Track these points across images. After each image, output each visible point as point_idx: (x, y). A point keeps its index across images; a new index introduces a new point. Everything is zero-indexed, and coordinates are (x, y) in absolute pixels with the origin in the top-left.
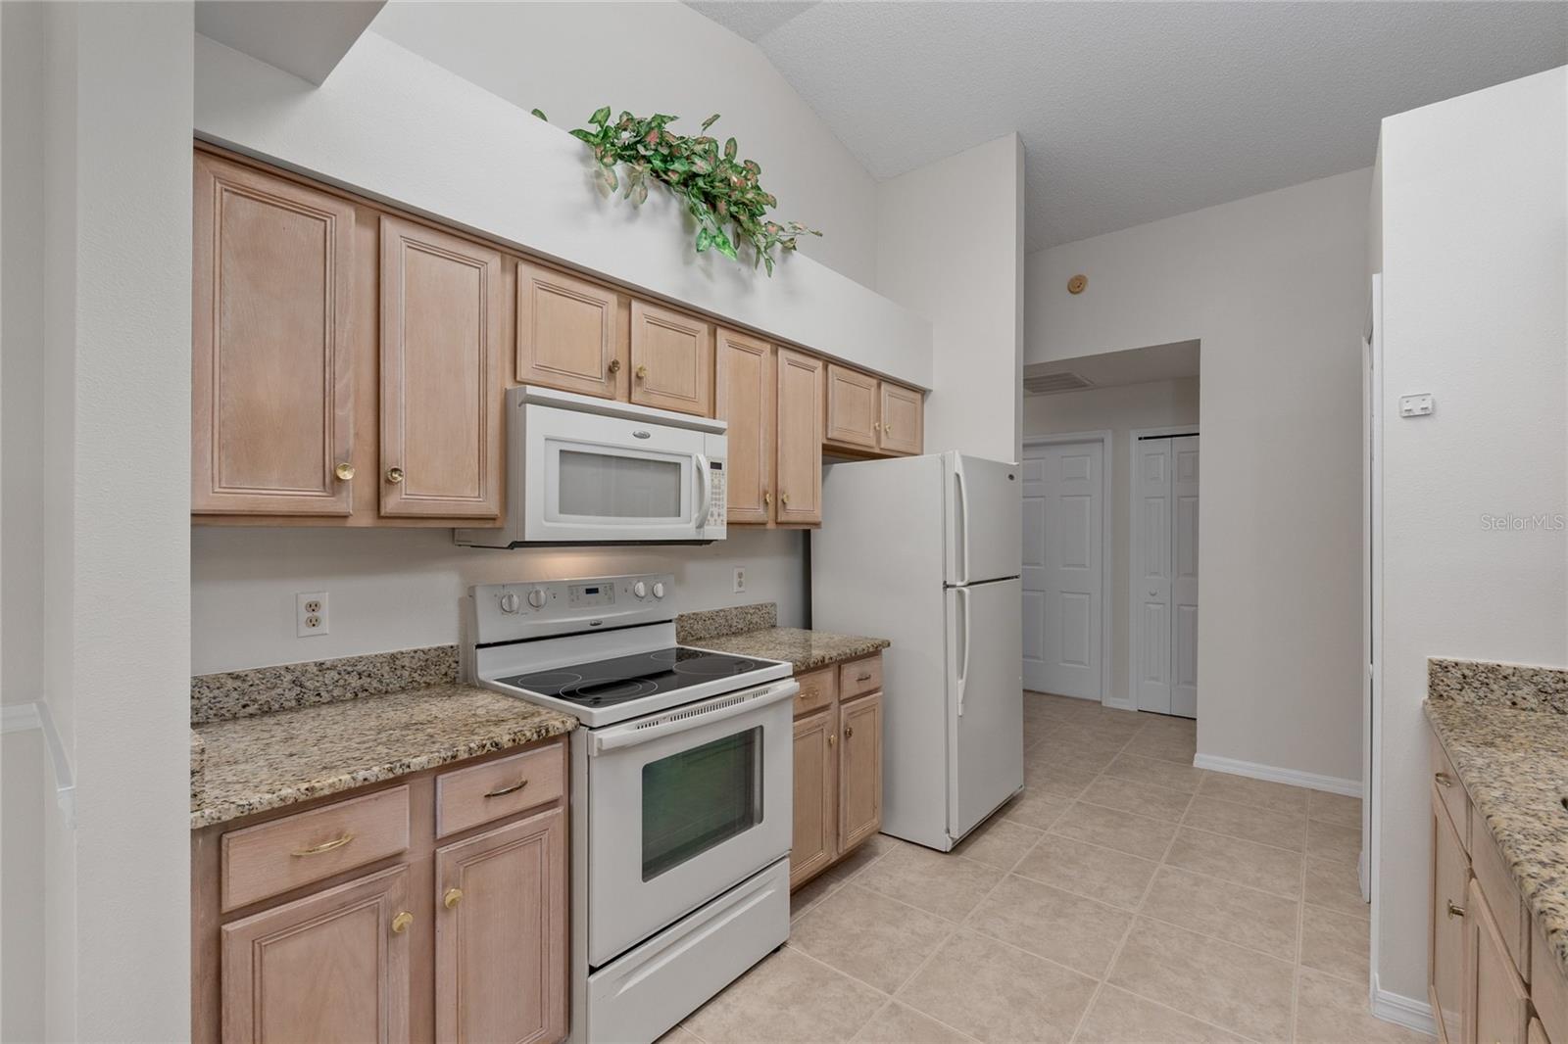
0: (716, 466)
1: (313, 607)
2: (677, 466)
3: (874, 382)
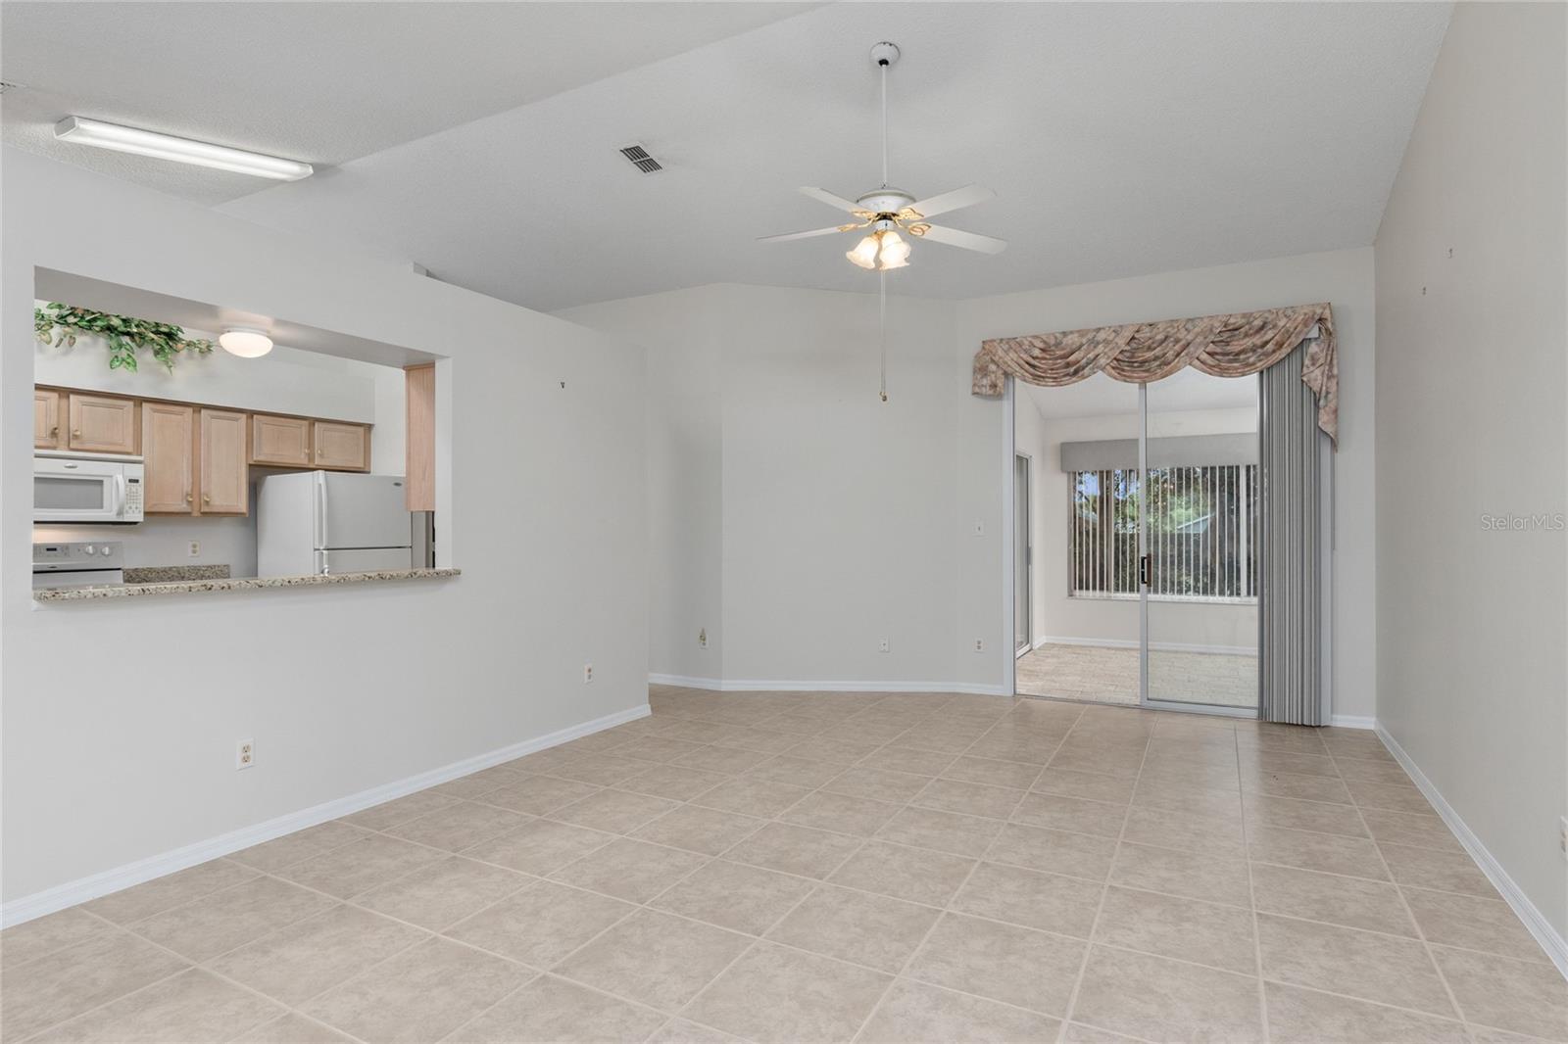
0: (130, 481)
2: (102, 481)
3: (306, 423)
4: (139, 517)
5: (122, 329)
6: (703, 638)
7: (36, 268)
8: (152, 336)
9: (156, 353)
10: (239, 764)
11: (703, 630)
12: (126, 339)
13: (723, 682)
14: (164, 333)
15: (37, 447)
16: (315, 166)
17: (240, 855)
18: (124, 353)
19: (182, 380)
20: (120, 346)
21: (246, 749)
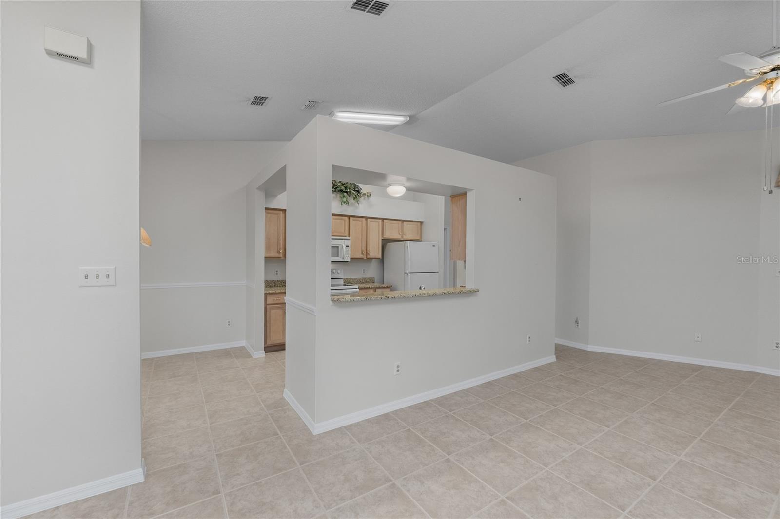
0: (347, 246)
1: (277, 271)
2: (338, 247)
3: (400, 222)
4: (349, 260)
5: (344, 190)
6: (577, 322)
7: (333, 165)
8: (353, 192)
9: (354, 198)
10: (396, 373)
11: (577, 319)
12: (345, 194)
13: (589, 346)
14: (356, 191)
15: (332, 236)
16: (410, 117)
17: (396, 412)
18: (345, 199)
19: (362, 208)
20: (344, 197)
21: (398, 367)
